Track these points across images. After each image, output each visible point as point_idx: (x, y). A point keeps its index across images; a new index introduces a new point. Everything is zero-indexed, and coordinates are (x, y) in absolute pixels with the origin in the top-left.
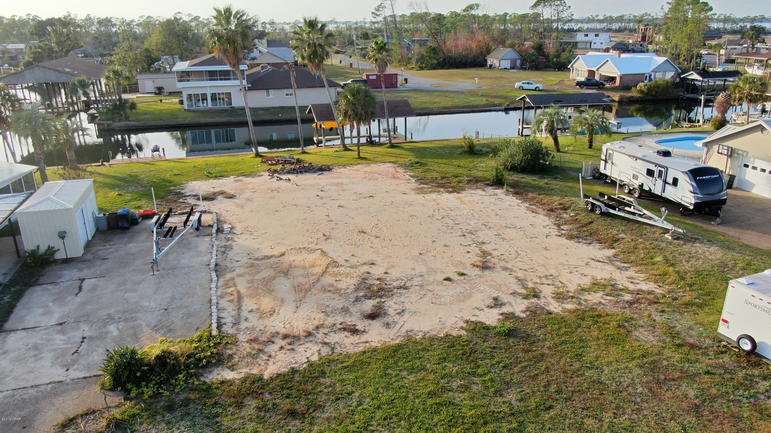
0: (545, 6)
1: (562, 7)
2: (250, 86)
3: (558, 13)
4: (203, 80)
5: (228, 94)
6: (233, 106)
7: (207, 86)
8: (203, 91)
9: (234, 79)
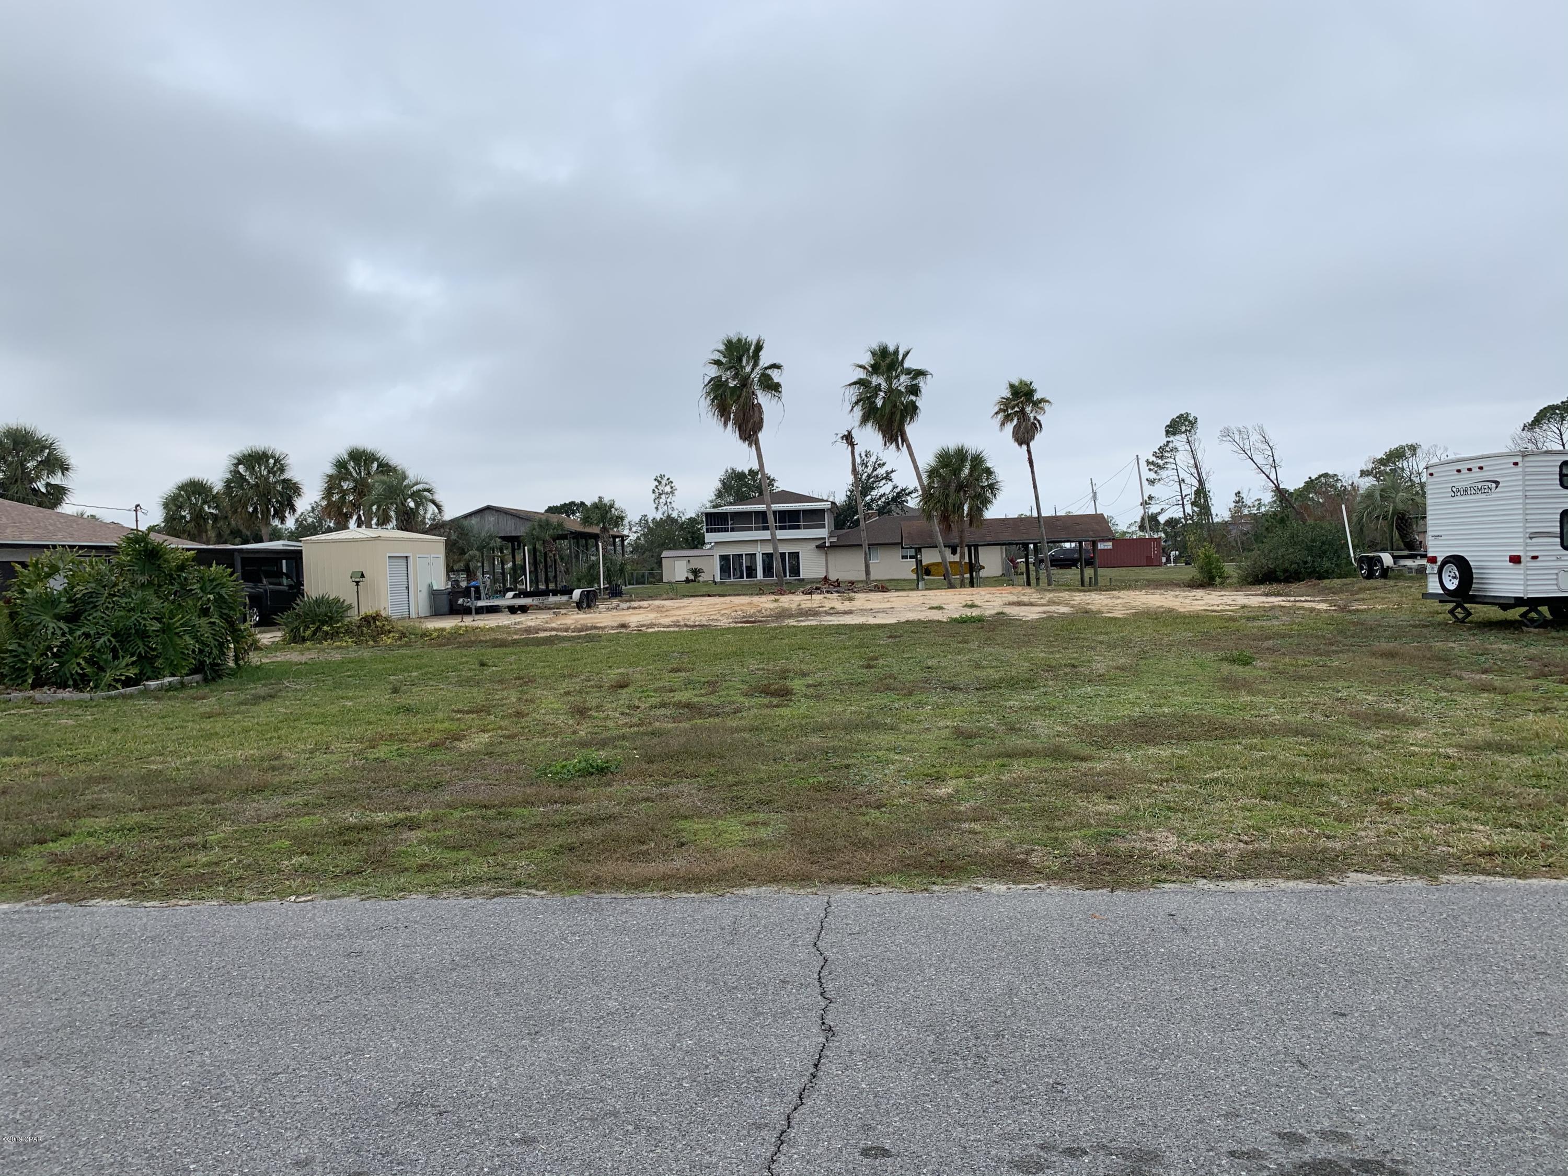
2: (835, 540)
4: (750, 529)
5: (795, 556)
6: (801, 577)
7: (757, 541)
8: (750, 550)
9: (806, 527)
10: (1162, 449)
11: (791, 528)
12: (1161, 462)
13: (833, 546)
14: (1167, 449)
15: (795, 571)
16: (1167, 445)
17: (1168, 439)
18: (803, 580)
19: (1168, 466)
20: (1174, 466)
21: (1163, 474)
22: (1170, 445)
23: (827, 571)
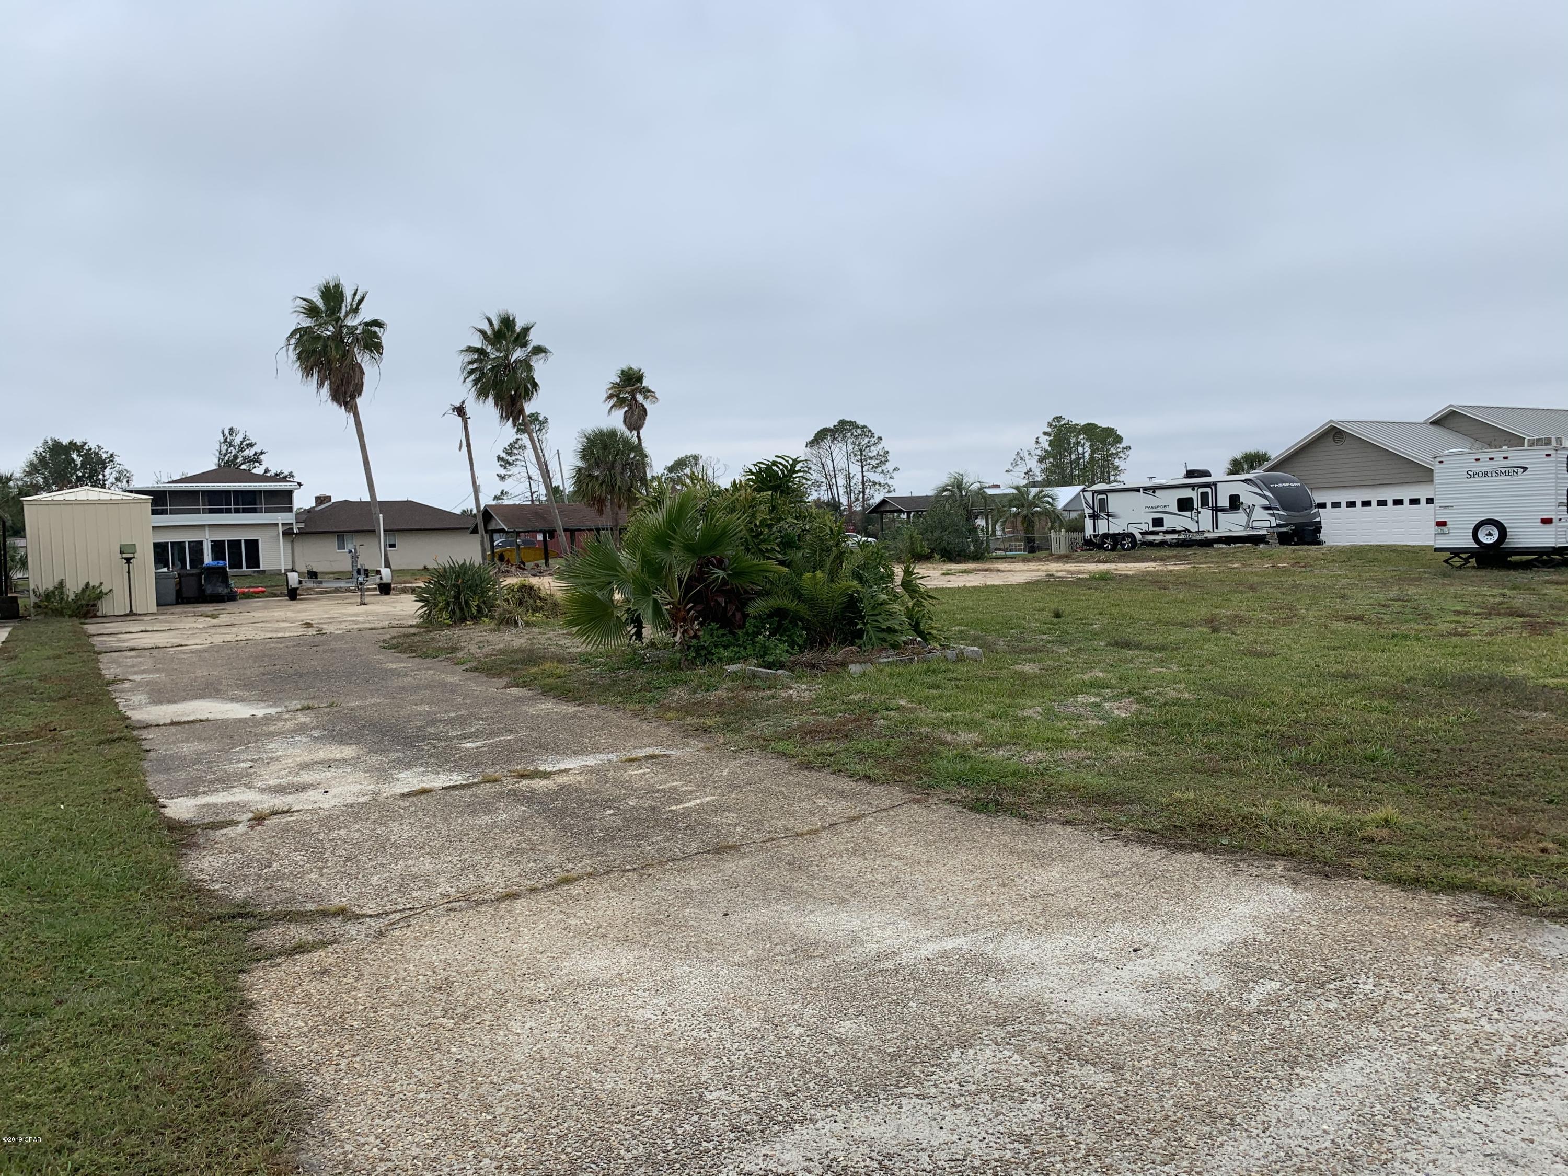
0: (835, 439)
1: (867, 440)
2: (302, 525)
3: (861, 450)
4: (197, 512)
5: (253, 546)
6: (262, 568)
7: (204, 526)
8: (194, 537)
9: (268, 511)
10: (512, 446)
11: (245, 511)
12: (510, 459)
13: (302, 533)
14: (517, 446)
15: (254, 560)
16: (516, 442)
17: (519, 436)
18: (264, 571)
19: (518, 463)
20: (523, 463)
21: (513, 470)
22: (520, 442)
23: (293, 562)
